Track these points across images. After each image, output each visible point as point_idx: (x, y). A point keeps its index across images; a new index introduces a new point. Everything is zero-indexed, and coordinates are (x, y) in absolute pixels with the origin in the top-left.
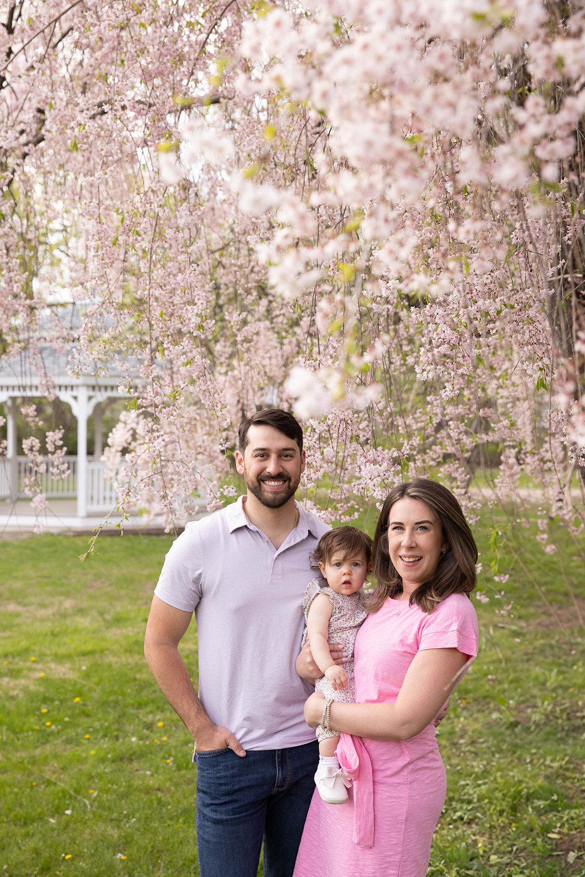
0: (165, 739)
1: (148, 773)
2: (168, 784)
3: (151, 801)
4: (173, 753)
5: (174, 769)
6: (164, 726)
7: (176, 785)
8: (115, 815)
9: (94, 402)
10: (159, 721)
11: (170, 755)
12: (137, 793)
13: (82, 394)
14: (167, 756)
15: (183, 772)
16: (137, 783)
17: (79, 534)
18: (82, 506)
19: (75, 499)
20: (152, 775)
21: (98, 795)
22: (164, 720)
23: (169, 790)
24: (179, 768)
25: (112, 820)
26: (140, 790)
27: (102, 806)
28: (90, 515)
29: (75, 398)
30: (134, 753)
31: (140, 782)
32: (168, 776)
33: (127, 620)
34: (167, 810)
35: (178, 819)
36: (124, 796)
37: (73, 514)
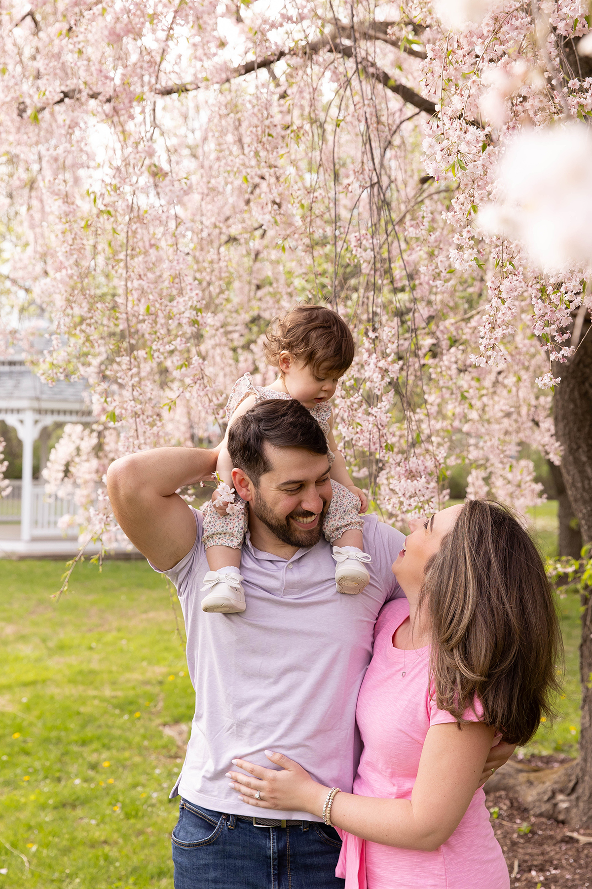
0: (111, 781)
1: (93, 822)
2: (116, 836)
3: (97, 858)
4: (121, 798)
5: (122, 816)
6: (111, 766)
7: (125, 837)
8: (56, 875)
9: (40, 426)
10: (105, 760)
11: (117, 801)
12: (81, 848)
13: (29, 417)
14: (113, 802)
15: (132, 821)
16: (80, 835)
17: (23, 558)
18: (26, 530)
19: (18, 523)
20: (98, 825)
21: (37, 850)
22: (109, 759)
23: (116, 843)
24: (128, 816)
25: (52, 881)
26: (84, 844)
27: (41, 864)
28: (34, 539)
29: (21, 422)
30: (78, 798)
31: (85, 834)
32: (115, 827)
33: (70, 647)
34: (116, 868)
35: (127, 878)
36: (66, 851)
37: (17, 538)
